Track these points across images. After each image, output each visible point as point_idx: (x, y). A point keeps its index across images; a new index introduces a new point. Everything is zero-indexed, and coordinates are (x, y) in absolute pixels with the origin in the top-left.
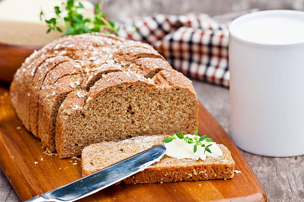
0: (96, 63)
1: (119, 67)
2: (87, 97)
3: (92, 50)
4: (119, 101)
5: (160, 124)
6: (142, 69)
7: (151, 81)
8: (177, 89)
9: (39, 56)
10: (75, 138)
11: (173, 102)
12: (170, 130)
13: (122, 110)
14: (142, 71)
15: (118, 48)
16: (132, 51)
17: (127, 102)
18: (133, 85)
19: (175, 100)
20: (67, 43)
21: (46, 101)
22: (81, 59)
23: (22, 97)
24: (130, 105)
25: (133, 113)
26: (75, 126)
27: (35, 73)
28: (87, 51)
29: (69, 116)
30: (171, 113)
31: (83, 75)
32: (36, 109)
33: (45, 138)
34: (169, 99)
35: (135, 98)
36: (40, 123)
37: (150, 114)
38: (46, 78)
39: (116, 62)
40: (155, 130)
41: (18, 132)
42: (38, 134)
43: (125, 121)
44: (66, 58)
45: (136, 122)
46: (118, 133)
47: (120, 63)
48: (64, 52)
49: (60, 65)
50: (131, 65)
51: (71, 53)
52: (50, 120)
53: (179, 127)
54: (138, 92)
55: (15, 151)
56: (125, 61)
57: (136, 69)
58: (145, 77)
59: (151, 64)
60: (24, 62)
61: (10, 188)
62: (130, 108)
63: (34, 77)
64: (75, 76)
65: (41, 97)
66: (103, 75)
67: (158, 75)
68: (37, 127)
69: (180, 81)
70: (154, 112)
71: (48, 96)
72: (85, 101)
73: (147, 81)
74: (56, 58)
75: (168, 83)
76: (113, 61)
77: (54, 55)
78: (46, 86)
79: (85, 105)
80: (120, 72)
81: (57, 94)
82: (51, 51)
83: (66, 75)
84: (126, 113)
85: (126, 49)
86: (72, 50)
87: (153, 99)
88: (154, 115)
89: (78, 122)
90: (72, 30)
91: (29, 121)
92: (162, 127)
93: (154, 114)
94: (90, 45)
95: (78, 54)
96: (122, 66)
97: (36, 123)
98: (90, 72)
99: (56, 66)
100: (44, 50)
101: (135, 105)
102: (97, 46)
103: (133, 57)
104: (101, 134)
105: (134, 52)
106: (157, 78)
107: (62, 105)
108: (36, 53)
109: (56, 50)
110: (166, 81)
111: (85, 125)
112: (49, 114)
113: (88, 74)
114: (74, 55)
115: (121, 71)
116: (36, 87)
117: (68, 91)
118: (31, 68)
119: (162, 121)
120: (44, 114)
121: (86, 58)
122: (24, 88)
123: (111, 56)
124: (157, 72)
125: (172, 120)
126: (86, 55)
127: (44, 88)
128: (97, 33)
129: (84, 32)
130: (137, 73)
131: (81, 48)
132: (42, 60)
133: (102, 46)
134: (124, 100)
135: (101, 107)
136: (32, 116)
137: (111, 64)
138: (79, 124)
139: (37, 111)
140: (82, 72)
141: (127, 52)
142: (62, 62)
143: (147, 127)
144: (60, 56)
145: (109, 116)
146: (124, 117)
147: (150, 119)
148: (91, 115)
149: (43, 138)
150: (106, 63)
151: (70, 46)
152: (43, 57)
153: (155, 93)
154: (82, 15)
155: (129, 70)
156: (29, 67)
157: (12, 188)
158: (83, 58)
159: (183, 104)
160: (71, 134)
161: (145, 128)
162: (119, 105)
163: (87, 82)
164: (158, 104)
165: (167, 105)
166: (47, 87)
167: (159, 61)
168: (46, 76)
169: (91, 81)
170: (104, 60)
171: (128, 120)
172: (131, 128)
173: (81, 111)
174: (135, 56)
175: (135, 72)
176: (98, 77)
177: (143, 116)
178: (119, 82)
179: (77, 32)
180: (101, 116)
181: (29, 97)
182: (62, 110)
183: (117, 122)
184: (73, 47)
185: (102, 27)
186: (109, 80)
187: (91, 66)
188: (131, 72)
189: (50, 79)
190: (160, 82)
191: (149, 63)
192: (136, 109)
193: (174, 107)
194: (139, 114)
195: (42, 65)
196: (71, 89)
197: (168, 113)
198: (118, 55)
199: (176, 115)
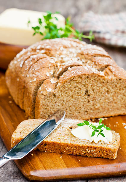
0: (65, 59)
1: (80, 63)
2: (57, 83)
3: (63, 51)
4: (80, 86)
5: (108, 103)
6: (96, 65)
7: (102, 73)
8: (120, 80)
9: (26, 53)
10: (48, 111)
11: (116, 88)
12: (114, 108)
13: (81, 93)
14: (96, 66)
15: (80, 49)
16: (90, 52)
17: (85, 87)
18: (89, 76)
19: (118, 87)
20: (45, 45)
21: (29, 85)
22: (55, 57)
23: (13, 80)
24: (87, 90)
25: (89, 95)
26: (48, 103)
27: (23, 65)
28: (59, 51)
29: (45, 95)
30: (115, 96)
31: (56, 68)
32: (23, 90)
33: (28, 110)
34: (114, 86)
35: (90, 84)
36: (25, 100)
37: (101, 96)
38: (30, 69)
39: (78, 60)
40: (104, 108)
41: (10, 105)
42: (23, 107)
43: (83, 101)
44: (44, 56)
45: (91, 102)
46: (78, 109)
47: (81, 60)
48: (43, 51)
49: (40, 60)
50: (89, 62)
51: (48, 52)
52: (31, 98)
53: (121, 106)
54: (93, 81)
55: (7, 118)
56: (85, 59)
57: (92, 65)
58: (98, 70)
59: (102, 61)
60: (15, 56)
61: (2, 144)
62: (87, 91)
63: (22, 68)
64: (50, 68)
65: (26, 82)
66: (69, 68)
67: (107, 70)
68: (23, 102)
69: (122, 74)
70: (103, 95)
71: (31, 81)
72: (56, 86)
73: (99, 73)
74: (38, 55)
75: (113, 75)
76: (76, 59)
77: (36, 53)
78: (30, 75)
79: (56, 89)
80: (81, 66)
81: (37, 80)
82: (34, 50)
83: (44, 67)
84: (85, 95)
85: (86, 51)
86: (49, 50)
87: (103, 86)
88: (103, 97)
89: (50, 100)
90: (49, 35)
91: (18, 98)
92: (109, 105)
93: (103, 96)
94: (61, 47)
95: (53, 53)
96: (83, 63)
97: (22, 99)
98: (60, 66)
99: (37, 61)
100: (29, 49)
101: (91, 90)
102: (66, 47)
103: (90, 56)
104: (66, 109)
105: (91, 53)
106: (106, 71)
107: (40, 88)
108: (24, 51)
109: (38, 49)
110: (112, 74)
111: (56, 102)
112: (31, 94)
113: (59, 67)
114: (50, 53)
115: (82, 66)
116: (23, 75)
117: (45, 78)
118: (21, 61)
119: (109, 102)
120: (28, 94)
121: (58, 56)
122: (15, 75)
123: (75, 55)
124: (106, 67)
125: (116, 101)
126: (58, 54)
127: (28, 76)
128: (66, 38)
129: (58, 37)
130: (92, 67)
131: (55, 49)
132: (28, 57)
133: (69, 47)
134: (83, 86)
135: (67, 90)
136: (20, 95)
137: (75, 61)
138: (52, 101)
139: (23, 92)
140: (55, 65)
141: (86, 53)
142: (41, 59)
143: (99, 105)
144: (41, 54)
145: (72, 97)
146: (83, 97)
147: (100, 99)
148: (60, 96)
149: (27, 110)
150: (72, 60)
151: (48, 47)
152: (29, 54)
153: (104, 82)
155: (87, 65)
156: (19, 60)
157: (4, 145)
158: (56, 56)
159: (123, 90)
160: (46, 109)
161: (97, 106)
162: (79, 89)
163: (58, 73)
164: (107, 90)
165: (112, 90)
166: (31, 75)
167: (108, 59)
168: (30, 67)
169: (61, 72)
170: (70, 58)
171: (86, 100)
172: (87, 106)
173: (53, 93)
174: (92, 56)
175: (92, 66)
176: (66, 70)
177: (95, 97)
178: (80, 73)
179: (53, 37)
180: (67, 97)
181: (17, 81)
182: (40, 92)
183: (77, 101)
184: (49, 48)
185: (69, 34)
186: (73, 71)
187: (62, 62)
188: (88, 67)
189: (33, 70)
190: (108, 74)
191: (101, 61)
192: (91, 92)
193: (118, 92)
194: (93, 96)
195: (28, 60)
196: (47, 77)
197: (113, 96)
198: (80, 55)
199: (118, 97)
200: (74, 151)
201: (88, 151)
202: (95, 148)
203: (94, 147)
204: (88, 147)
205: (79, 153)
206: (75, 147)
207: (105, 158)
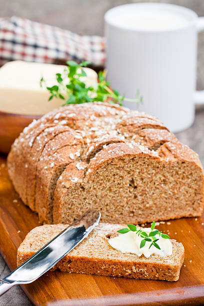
0: (97, 133)
1: (122, 138)
2: (87, 169)
3: (94, 120)
4: (121, 174)
5: (165, 199)
6: (146, 141)
7: (155, 154)
8: (183, 163)
9: (38, 125)
10: (74, 212)
11: (178, 176)
12: (175, 206)
13: (124, 183)
14: (145, 143)
15: (121, 118)
16: (136, 122)
17: (129, 175)
18: (135, 157)
19: (181, 174)
20: (68, 112)
21: (43, 173)
22: (82, 130)
23: (19, 168)
24: (132, 179)
25: (135, 187)
26: (74, 200)
27: (33, 143)
28: (89, 121)
29: (68, 188)
30: (176, 188)
31: (84, 146)
32: (34, 182)
33: (42, 212)
34: (174, 173)
35: (138, 171)
36: (38, 197)
37: (154, 188)
38: (45, 149)
39: (119, 133)
40: (159, 206)
41: (14, 205)
42: (35, 208)
43: (127, 195)
44: (66, 128)
45: (139, 197)
46: (120, 209)
47: (123, 134)
48: (64, 122)
49: (60, 135)
50: (135, 136)
51: (72, 123)
52: (47, 193)
53: (185, 203)
54: (141, 165)
55: (10, 225)
56: (128, 132)
57: (140, 141)
58: (149, 149)
59: (155, 135)
60: (22, 131)
61: (4, 264)
62: (132, 181)
63: (32, 147)
64: (75, 146)
65: (39, 169)
66: (105, 147)
67: (163, 148)
68: (35, 200)
69: (185, 154)
70: (158, 186)
71: (46, 168)
72: (85, 173)
73: (151, 153)
74: (56, 127)
75: (173, 156)
76: (116, 132)
77: (54, 125)
78: (44, 158)
79: (84, 178)
80: (122, 143)
81: (55, 165)
82: (51, 121)
83: (65, 146)
84: (129, 187)
85: (130, 120)
86: (73, 120)
87: (157, 173)
88: (157, 190)
89: (77, 195)
90: (74, 98)
91: (26, 194)
92: (166, 202)
93: (158, 188)
94: (91, 115)
95: (79, 123)
96: (126, 138)
97: (33, 196)
98: (91, 143)
99: (55, 136)
100: (43, 119)
101: (138, 178)
102: (99, 116)
103: (137, 128)
104: (101, 209)
105: (138, 122)
106: (161, 150)
107: (61, 178)
108: (35, 122)
109: (56, 119)
110: (171, 154)
111: (85, 199)
112: (46, 186)
113: (88, 144)
114: (74, 124)
115: (124, 142)
116: (34, 159)
117: (67, 162)
118: (29, 138)
119: (166, 197)
120: (41, 187)
121: (88, 128)
122: (21, 159)
123: (114, 127)
124: (161, 144)
125: (177, 196)
126: (87, 126)
127: (42, 159)
128: (100, 103)
129: (87, 101)
130: (140, 144)
131: (82, 118)
132: (41, 130)
133: (104, 116)
134: (126, 173)
135: (102, 180)
136: (29, 189)
137: (114, 135)
138: (79, 197)
139: (34, 184)
140: (83, 143)
141: (130, 123)
142: (62, 132)
143: (151, 203)
144: (61, 126)
145: (110, 190)
146: (126, 191)
147: (153, 194)
148: (91, 189)
149: (41, 212)
150: (108, 133)
151: (71, 116)
152: (42, 126)
153: (159, 167)
154: (85, 83)
155: (132, 141)
156: (27, 137)
157: (6, 265)
158: (84, 129)
159: (189, 178)
160: (70, 209)
161: (148, 203)
162: (121, 178)
163: (88, 154)
164: (163, 178)
165: (172, 179)
166: (46, 158)
167: (165, 132)
168: (44, 147)
169: (92, 153)
170: (106, 130)
171: (131, 195)
172: (134, 203)
173: (81, 184)
174: (139, 127)
175: (139, 143)
176: (99, 149)
177: (146, 190)
178: (121, 154)
179: (79, 101)
180: (102, 190)
181: (26, 168)
182: (60, 183)
183: (118, 196)
184: (73, 116)
185: (105, 96)
186: (111, 151)
187: (93, 137)
188: (135, 144)
189: (49, 149)
190: (165, 155)
191: (153, 134)
192: (138, 182)
193: (180, 182)
194: (142, 188)
195: (41, 135)
196: (70, 161)
197: (173, 188)
198: (121, 126)
199: (181, 190)
200: (114, 270)
201: (135, 271)
202: (146, 266)
203: (143, 263)
204: (135, 264)
205: (121, 274)
206: (115, 264)
207: (162, 280)
